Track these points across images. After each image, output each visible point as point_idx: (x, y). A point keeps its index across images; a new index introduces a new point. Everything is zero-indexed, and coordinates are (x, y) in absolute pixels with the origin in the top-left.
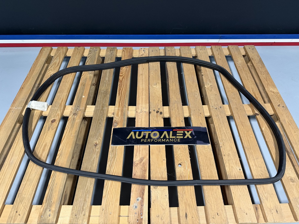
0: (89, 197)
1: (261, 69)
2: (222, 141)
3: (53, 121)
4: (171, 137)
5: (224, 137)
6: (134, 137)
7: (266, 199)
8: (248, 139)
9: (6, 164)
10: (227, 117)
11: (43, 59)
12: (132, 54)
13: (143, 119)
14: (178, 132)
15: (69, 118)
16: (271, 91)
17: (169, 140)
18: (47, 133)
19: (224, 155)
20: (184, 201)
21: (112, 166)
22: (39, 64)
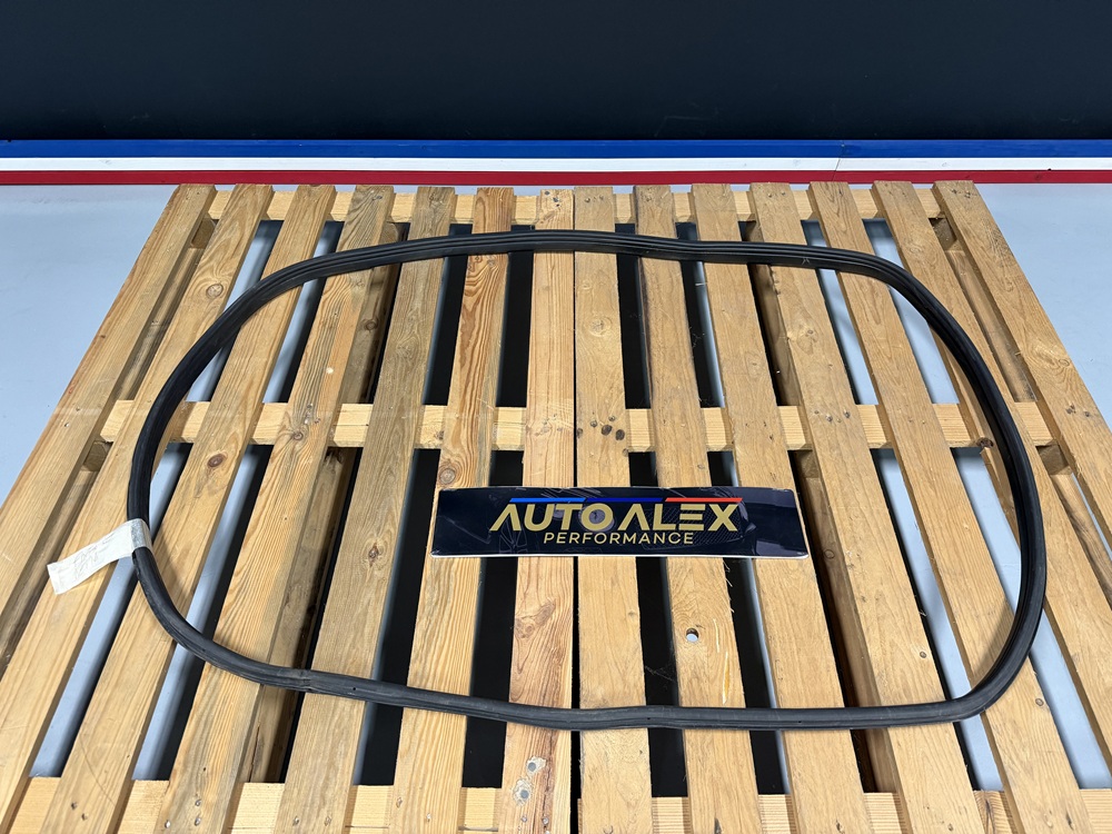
0: (346, 754)
1: (998, 270)
2: (856, 542)
3: (215, 463)
4: (658, 525)
5: (860, 531)
6: (516, 526)
7: (1025, 769)
8: (951, 536)
9: (36, 623)
10: (871, 450)
11: (182, 228)
12: (511, 211)
13: (553, 459)
14: (683, 507)
15: (275, 450)
16: (1039, 355)
17: (651, 538)
18: (192, 506)
19: (863, 599)
20: (708, 774)
21: (432, 634)
22: (164, 246)
